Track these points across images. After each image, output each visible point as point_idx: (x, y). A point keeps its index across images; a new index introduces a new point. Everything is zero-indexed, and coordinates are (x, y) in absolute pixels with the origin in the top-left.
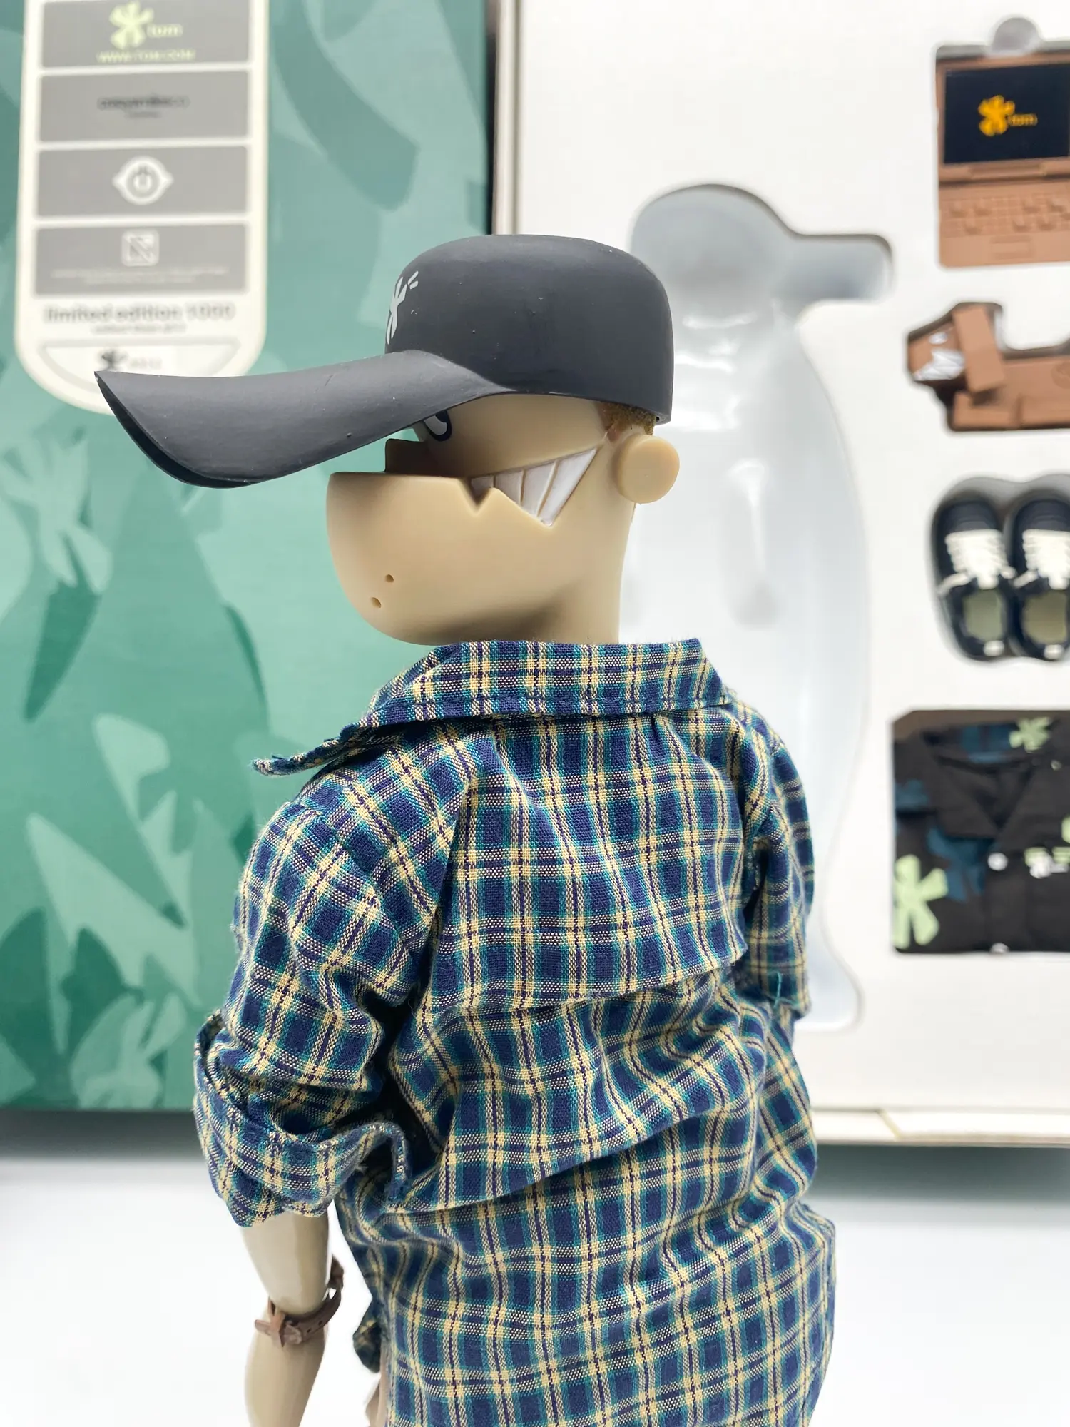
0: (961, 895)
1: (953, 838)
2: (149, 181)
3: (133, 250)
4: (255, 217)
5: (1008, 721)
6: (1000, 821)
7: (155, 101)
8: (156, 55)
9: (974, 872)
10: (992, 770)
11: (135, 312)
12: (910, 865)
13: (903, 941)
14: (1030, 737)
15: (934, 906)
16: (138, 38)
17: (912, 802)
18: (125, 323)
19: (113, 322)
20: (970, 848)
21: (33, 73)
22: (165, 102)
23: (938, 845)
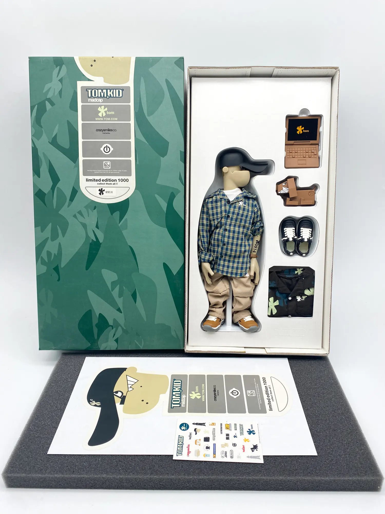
0: (282, 305)
1: (281, 293)
2: (108, 149)
3: (105, 165)
4: (133, 158)
5: (295, 269)
6: (291, 290)
7: (109, 130)
8: (109, 119)
9: (285, 300)
10: (290, 279)
11: (106, 180)
12: (272, 299)
13: (270, 314)
14: (299, 272)
15: (276, 307)
16: (104, 115)
17: (273, 286)
18: (104, 182)
19: (102, 182)
20: (284, 295)
21: (80, 122)
22: (111, 130)
23: (278, 294)
